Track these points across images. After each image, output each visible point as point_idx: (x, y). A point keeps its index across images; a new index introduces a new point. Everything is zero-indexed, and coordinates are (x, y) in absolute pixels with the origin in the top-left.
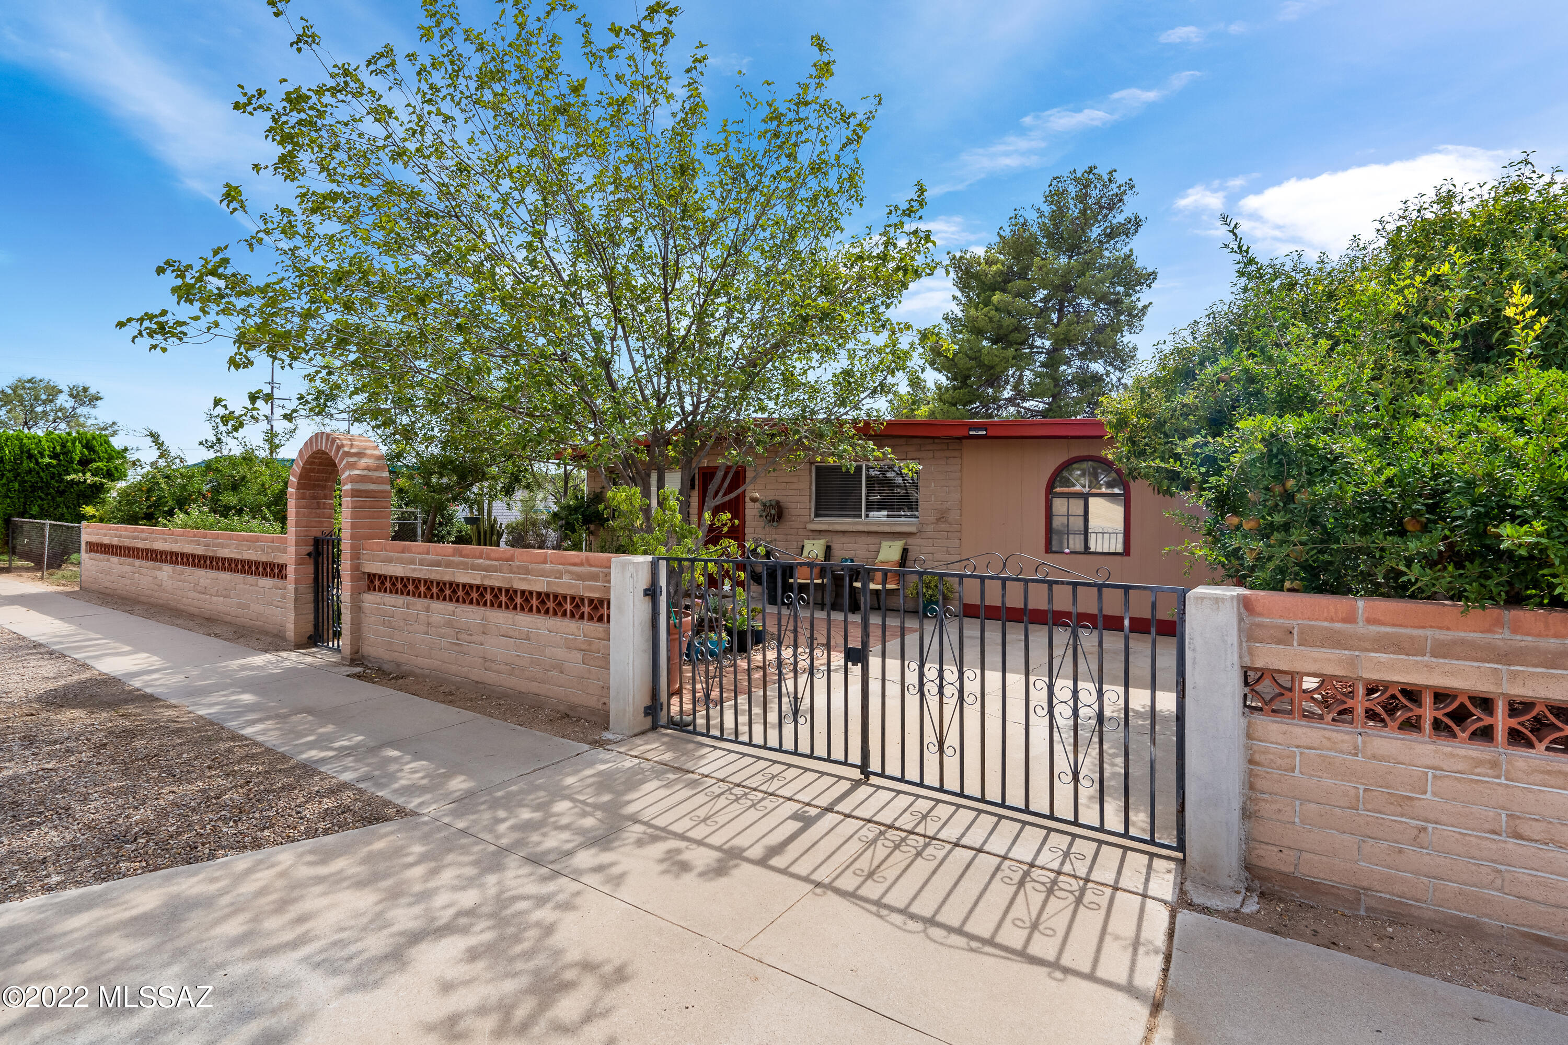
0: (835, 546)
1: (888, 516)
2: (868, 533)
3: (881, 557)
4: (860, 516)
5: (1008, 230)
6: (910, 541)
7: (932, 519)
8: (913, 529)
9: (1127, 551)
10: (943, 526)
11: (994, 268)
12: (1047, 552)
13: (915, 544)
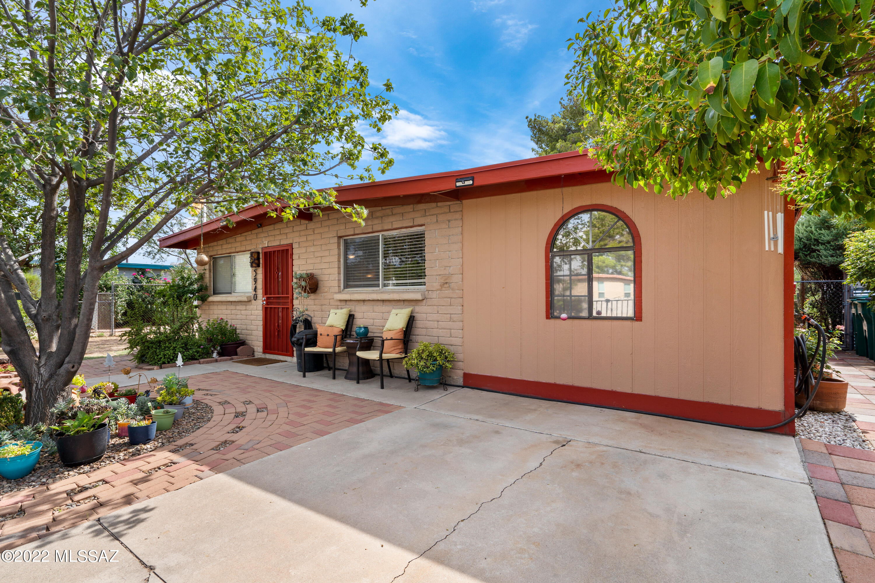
0: (357, 315)
1: (398, 285)
2: (383, 301)
3: (388, 326)
4: (378, 286)
5: (566, 99)
6: (418, 309)
7: (436, 285)
8: (418, 297)
9: (638, 316)
10: (447, 292)
11: (557, 126)
12: (548, 318)
13: (421, 312)
